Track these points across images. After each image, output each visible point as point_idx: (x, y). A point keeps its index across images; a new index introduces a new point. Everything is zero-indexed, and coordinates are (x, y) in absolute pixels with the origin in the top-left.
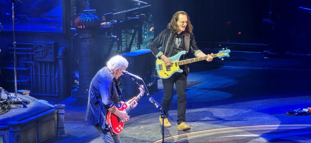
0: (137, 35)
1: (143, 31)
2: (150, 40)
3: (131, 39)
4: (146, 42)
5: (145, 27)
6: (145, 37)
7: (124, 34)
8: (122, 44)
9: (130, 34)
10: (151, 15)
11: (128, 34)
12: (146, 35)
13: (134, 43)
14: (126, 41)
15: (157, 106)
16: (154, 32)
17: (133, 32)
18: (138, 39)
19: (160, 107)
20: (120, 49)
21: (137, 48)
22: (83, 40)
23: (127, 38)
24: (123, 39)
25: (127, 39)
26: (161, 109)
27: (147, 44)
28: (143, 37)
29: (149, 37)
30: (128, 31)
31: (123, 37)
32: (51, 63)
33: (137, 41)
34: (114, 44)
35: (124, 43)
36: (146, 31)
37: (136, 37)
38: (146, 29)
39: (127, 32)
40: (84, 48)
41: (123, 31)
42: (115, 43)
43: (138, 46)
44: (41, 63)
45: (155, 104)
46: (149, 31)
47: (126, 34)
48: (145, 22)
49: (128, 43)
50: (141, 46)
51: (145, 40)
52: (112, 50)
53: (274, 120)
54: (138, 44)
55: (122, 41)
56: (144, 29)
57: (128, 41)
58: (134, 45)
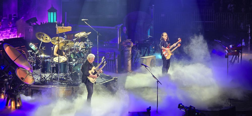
0: (147, 50)
2: (153, 52)
3: (145, 51)
5: (151, 47)
9: (145, 49)
16: (155, 49)
22: (126, 51)
23: (143, 51)
28: (150, 50)
29: (152, 50)
32: (112, 60)
33: (148, 52)
39: (144, 48)
40: (126, 54)
41: (142, 48)
44: (108, 60)
48: (151, 45)
49: (144, 53)
50: (149, 54)
51: (150, 52)
55: (141, 52)
58: (146, 54)
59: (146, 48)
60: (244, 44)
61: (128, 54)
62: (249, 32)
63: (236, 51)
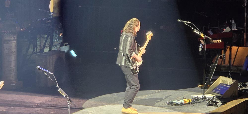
0: (49, 39)
1: (54, 36)
2: (60, 43)
3: (44, 42)
4: (56, 45)
5: (56, 33)
6: (56, 41)
7: (38, 38)
8: (37, 46)
10: (61, 23)
11: (42, 38)
12: (56, 39)
13: (47, 46)
14: (40, 44)
15: (64, 96)
16: (63, 37)
17: (46, 37)
18: (50, 42)
19: (66, 96)
20: (36, 50)
21: (49, 50)
22: (6, 42)
23: (41, 41)
24: (38, 42)
25: (41, 43)
26: (67, 98)
27: (57, 47)
28: (54, 40)
29: (58, 40)
30: (42, 36)
31: (38, 41)
33: (49, 44)
34: (30, 46)
35: (39, 46)
36: (56, 36)
37: (48, 41)
38: (56, 35)
40: (6, 48)
41: (38, 36)
42: (32, 45)
43: (49, 48)
45: (63, 94)
46: (58, 36)
47: (40, 38)
48: (56, 29)
49: (42, 46)
50: (52, 48)
51: (55, 43)
52: (29, 50)
53: (157, 109)
54: (49, 47)
55: (37, 44)
56: (55, 35)
57: (42, 43)
58: (47, 47)
59: (46, 36)
60: (235, 27)
61: (11, 47)
62: (245, 5)
63: (220, 40)
